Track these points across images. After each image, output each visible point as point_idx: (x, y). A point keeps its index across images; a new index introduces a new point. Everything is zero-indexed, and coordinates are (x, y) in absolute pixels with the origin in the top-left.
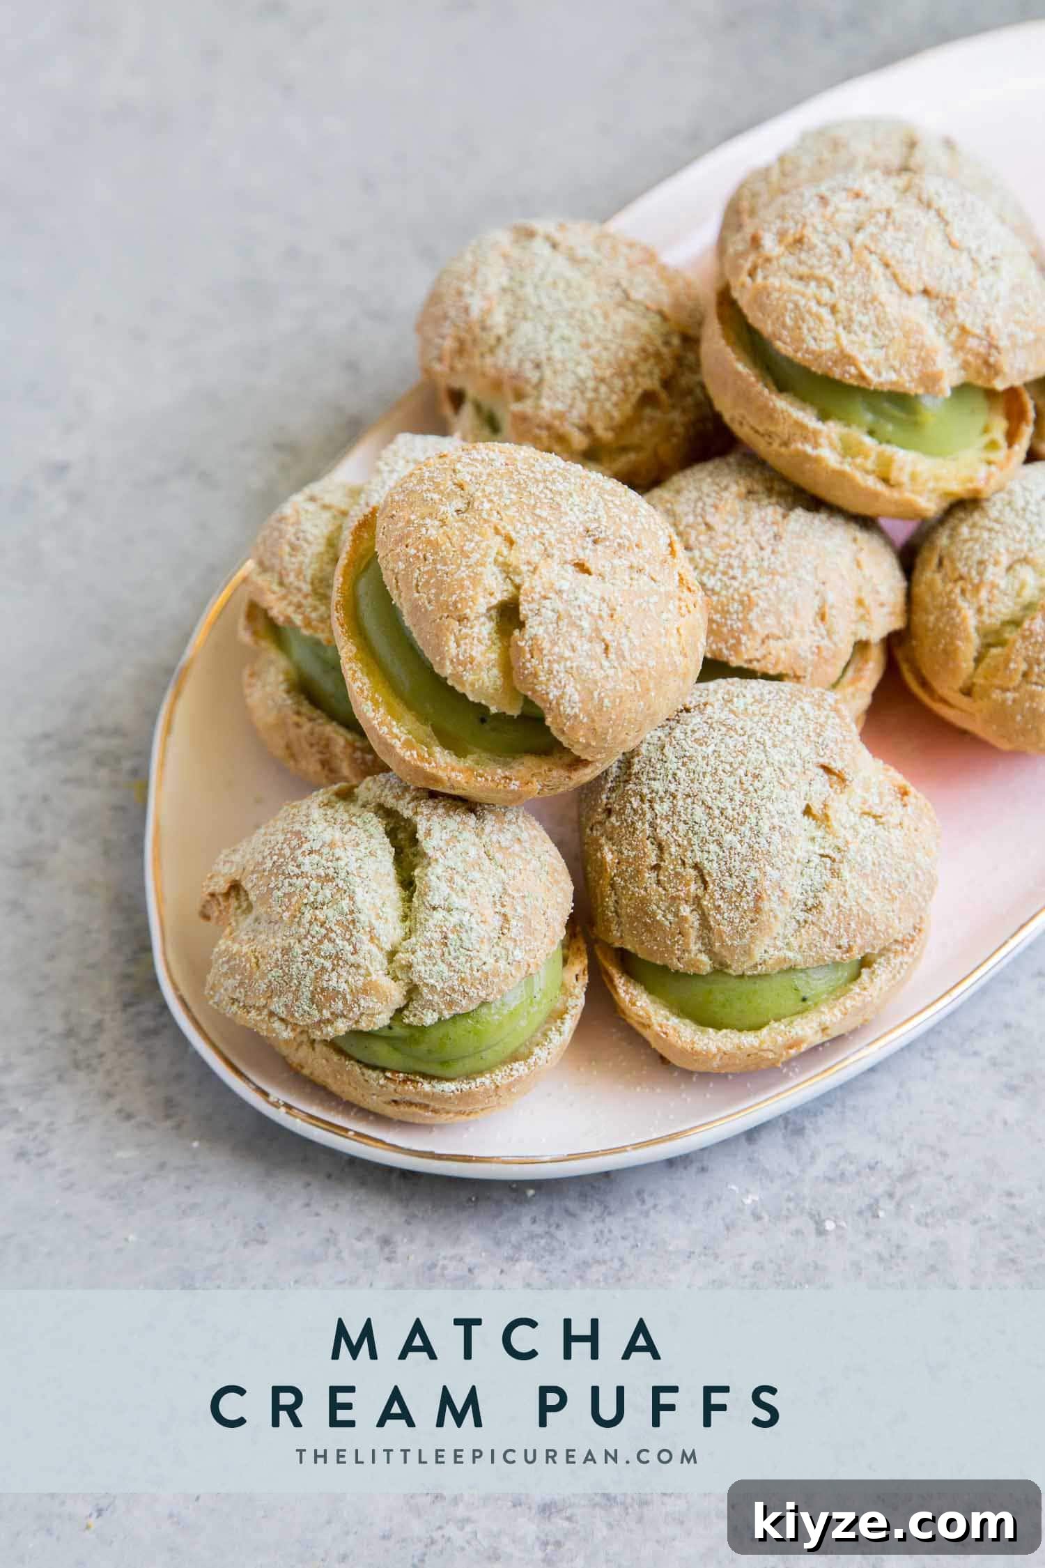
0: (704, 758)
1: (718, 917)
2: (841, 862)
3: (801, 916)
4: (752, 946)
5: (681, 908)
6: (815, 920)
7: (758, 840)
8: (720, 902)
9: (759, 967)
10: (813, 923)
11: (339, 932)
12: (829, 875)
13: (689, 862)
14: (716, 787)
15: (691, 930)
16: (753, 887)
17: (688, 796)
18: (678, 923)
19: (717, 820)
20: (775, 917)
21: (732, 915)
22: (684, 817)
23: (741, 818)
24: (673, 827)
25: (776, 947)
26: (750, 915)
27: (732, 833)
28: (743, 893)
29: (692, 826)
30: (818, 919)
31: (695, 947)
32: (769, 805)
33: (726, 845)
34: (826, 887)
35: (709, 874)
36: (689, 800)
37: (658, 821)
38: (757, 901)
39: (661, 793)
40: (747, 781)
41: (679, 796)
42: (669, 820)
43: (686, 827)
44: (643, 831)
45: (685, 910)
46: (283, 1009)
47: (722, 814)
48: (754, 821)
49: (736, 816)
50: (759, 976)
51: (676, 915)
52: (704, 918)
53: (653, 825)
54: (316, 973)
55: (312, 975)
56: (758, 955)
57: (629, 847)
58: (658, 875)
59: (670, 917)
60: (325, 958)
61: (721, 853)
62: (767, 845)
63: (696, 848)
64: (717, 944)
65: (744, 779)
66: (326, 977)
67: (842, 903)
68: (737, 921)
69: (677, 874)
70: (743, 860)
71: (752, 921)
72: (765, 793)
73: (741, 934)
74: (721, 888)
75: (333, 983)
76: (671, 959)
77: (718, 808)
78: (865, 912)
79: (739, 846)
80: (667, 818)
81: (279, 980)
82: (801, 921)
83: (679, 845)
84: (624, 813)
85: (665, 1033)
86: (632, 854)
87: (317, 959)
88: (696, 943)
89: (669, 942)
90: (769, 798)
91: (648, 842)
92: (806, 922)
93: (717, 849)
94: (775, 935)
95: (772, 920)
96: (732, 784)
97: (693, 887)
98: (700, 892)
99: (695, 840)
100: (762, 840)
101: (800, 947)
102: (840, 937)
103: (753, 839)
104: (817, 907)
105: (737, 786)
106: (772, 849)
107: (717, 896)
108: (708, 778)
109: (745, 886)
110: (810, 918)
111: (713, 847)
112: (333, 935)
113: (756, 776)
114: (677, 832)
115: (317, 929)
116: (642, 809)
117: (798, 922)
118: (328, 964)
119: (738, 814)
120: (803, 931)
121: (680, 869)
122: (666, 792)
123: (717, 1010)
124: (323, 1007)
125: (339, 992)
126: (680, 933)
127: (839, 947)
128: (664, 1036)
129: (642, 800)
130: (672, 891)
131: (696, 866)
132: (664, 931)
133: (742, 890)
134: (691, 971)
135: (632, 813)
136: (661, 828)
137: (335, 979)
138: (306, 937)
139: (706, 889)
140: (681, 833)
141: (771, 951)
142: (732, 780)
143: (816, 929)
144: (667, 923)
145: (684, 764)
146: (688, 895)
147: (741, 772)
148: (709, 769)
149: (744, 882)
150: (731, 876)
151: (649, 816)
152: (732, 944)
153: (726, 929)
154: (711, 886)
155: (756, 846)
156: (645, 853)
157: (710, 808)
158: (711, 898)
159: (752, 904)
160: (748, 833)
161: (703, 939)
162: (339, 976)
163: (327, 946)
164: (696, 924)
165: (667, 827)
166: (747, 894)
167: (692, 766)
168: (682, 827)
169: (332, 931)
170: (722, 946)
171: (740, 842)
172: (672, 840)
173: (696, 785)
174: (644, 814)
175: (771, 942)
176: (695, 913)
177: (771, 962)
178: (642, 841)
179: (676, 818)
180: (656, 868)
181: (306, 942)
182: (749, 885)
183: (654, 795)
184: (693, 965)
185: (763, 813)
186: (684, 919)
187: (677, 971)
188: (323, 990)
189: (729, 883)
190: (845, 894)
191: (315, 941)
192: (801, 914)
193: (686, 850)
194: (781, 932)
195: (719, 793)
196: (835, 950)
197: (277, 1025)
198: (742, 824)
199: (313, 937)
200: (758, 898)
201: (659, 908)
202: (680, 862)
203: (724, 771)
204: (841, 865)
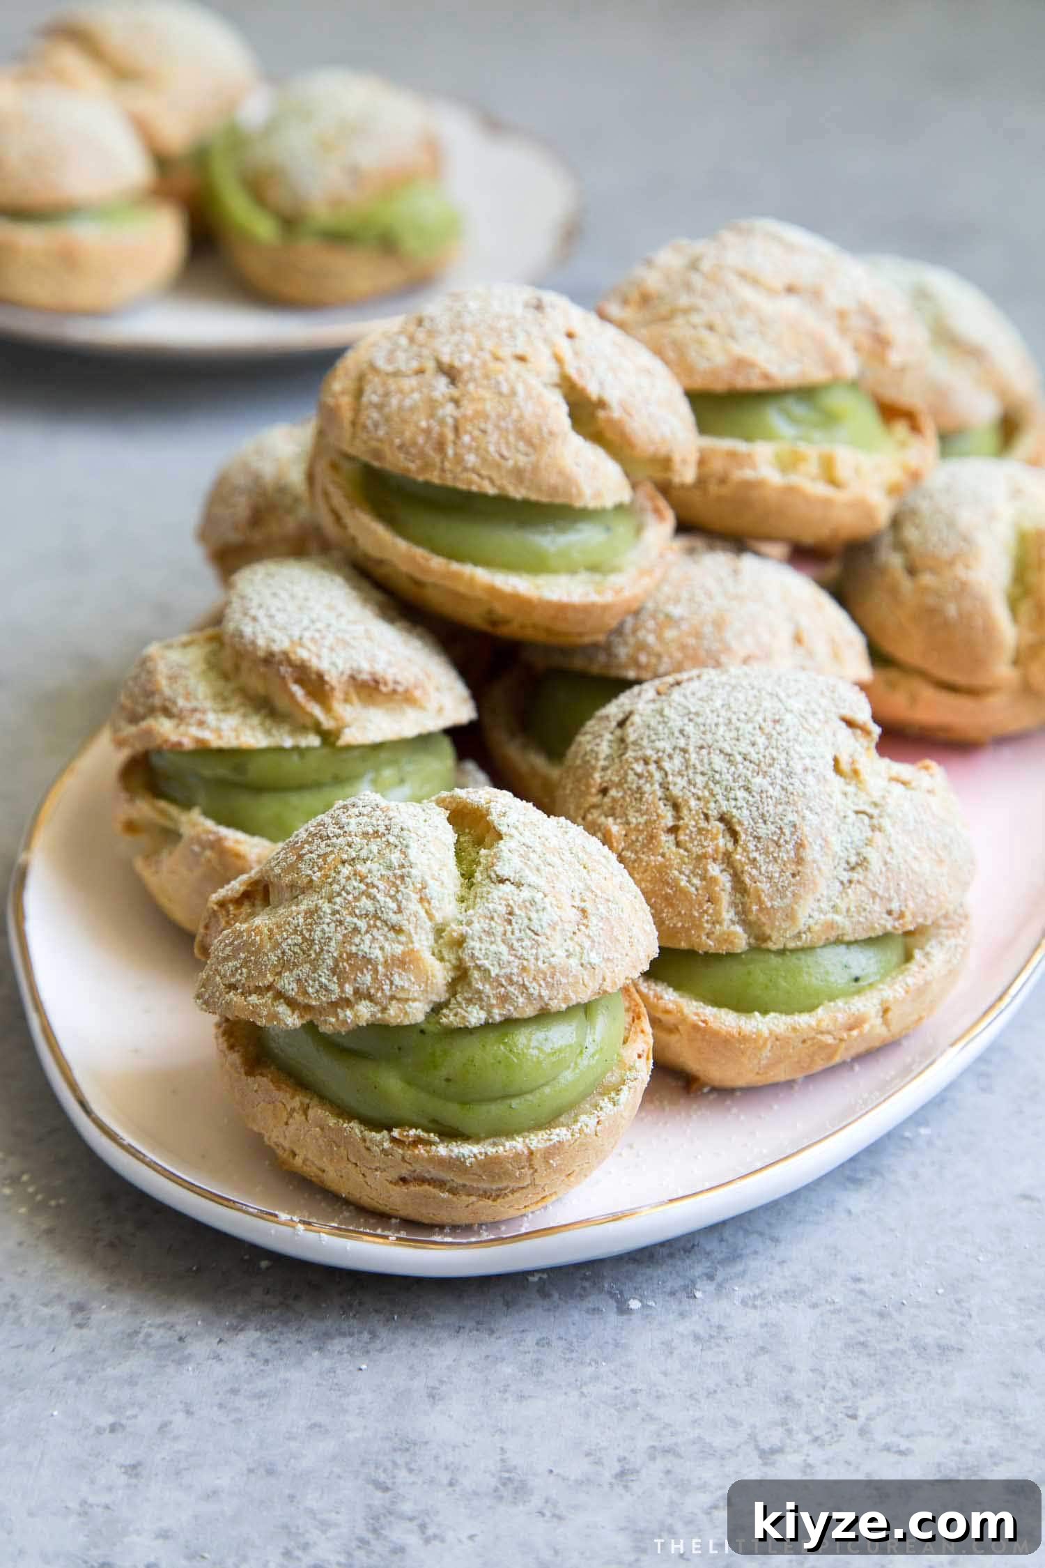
0: (712, 711)
1: (754, 872)
2: (880, 816)
3: (845, 876)
4: (796, 907)
5: (709, 867)
6: (861, 879)
7: (791, 781)
8: (756, 855)
9: (804, 936)
10: (859, 882)
11: (381, 887)
12: (869, 829)
13: (713, 813)
14: (734, 734)
15: (723, 893)
16: (792, 834)
17: (702, 747)
18: (706, 888)
19: (740, 766)
20: (819, 869)
21: (770, 868)
22: (700, 768)
23: (768, 760)
24: (689, 782)
25: (821, 911)
26: (793, 868)
27: (761, 776)
28: (782, 841)
29: (713, 777)
30: (865, 878)
31: (728, 915)
32: (798, 748)
33: (755, 788)
34: (869, 842)
35: (740, 823)
36: (704, 752)
37: (670, 778)
38: (798, 849)
39: (669, 750)
40: (768, 727)
41: (691, 749)
42: (682, 776)
43: (705, 778)
44: (653, 793)
45: (714, 869)
46: (294, 985)
47: (745, 759)
48: (784, 762)
49: (762, 759)
50: (802, 950)
51: (703, 878)
52: (737, 878)
53: (664, 786)
54: (344, 936)
55: (340, 937)
56: (802, 921)
57: (637, 815)
58: (676, 838)
59: (696, 881)
60: (360, 917)
61: (750, 799)
62: (802, 787)
63: (719, 797)
64: (755, 908)
65: (763, 725)
66: (357, 940)
67: (889, 859)
68: (777, 875)
69: (700, 831)
70: (778, 803)
71: (794, 875)
72: (791, 734)
73: (781, 892)
74: (755, 837)
75: (365, 948)
76: (699, 936)
77: (740, 753)
78: (914, 872)
79: (770, 788)
80: (680, 774)
81: (297, 949)
82: (845, 881)
83: (699, 799)
84: (626, 782)
85: (704, 1021)
86: (642, 820)
87: (349, 919)
88: (728, 911)
89: (696, 914)
90: (796, 740)
91: (661, 803)
92: (850, 882)
93: (746, 794)
94: (819, 897)
95: (816, 872)
96: (751, 731)
97: (721, 842)
98: (730, 846)
99: (717, 789)
100: (797, 784)
101: (848, 910)
102: (890, 900)
103: (785, 780)
104: (863, 863)
105: (758, 732)
106: (807, 790)
107: (751, 846)
108: (722, 729)
109: (782, 833)
110: (855, 876)
111: (741, 794)
112: (374, 891)
113: (776, 722)
114: (695, 786)
115: (356, 884)
116: (648, 772)
117: (842, 883)
118: (362, 925)
119: (764, 756)
120: (850, 891)
121: (703, 824)
122: (674, 749)
123: (759, 992)
124: (347, 979)
125: (369, 961)
126: (708, 901)
127: (890, 913)
128: (703, 1025)
129: (646, 763)
130: (697, 850)
131: (722, 819)
132: (690, 901)
133: (779, 838)
134: (723, 949)
135: (636, 778)
136: (675, 784)
137: (368, 942)
138: (339, 894)
139: (736, 841)
140: (700, 785)
141: (816, 914)
142: (749, 727)
143: (864, 889)
144: (693, 890)
145: (690, 720)
146: (716, 851)
147: (759, 718)
148: (721, 720)
149: (781, 828)
150: (765, 822)
151: (658, 776)
152: (772, 907)
153: (764, 886)
154: (743, 837)
155: (790, 788)
156: (658, 816)
157: (730, 755)
158: (744, 850)
159: (792, 854)
160: (779, 774)
161: (736, 906)
162: (374, 939)
163: (365, 903)
164: (728, 885)
165: (682, 782)
166: (786, 842)
167: (700, 720)
168: (700, 780)
169: (374, 886)
170: (761, 910)
171: (772, 784)
172: (690, 794)
173: (709, 737)
174: (651, 775)
175: (815, 905)
176: (725, 873)
177: (817, 928)
178: (653, 803)
179: (691, 771)
180: (674, 830)
181: (338, 900)
182: (787, 831)
183: (660, 754)
184: (726, 940)
185: (792, 753)
186: (713, 880)
187: (706, 953)
188: (351, 955)
189: (762, 831)
190: (890, 849)
191: (350, 897)
192: (845, 873)
193: (708, 802)
194: (825, 893)
195: (738, 740)
196: (885, 916)
197: (282, 1009)
198: (770, 765)
199: (348, 893)
200: (800, 846)
201: (681, 872)
202: (702, 816)
203: (739, 720)
204: (881, 820)
